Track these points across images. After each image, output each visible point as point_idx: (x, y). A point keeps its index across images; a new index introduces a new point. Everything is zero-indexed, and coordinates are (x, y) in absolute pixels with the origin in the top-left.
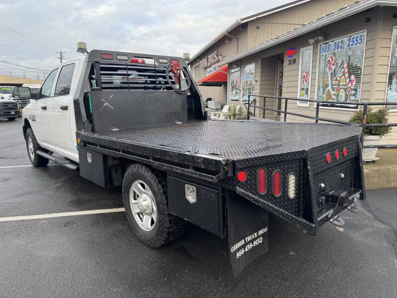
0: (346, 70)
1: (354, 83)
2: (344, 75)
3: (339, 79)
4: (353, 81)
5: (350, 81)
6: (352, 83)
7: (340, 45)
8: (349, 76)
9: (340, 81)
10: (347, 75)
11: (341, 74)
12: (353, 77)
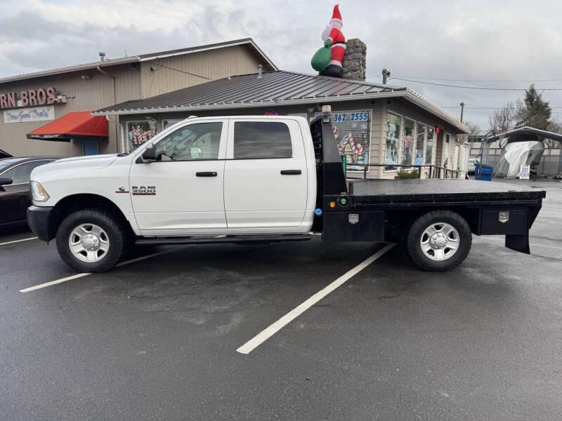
0: (351, 139)
1: (361, 150)
2: (349, 142)
3: (343, 146)
4: (360, 148)
5: (357, 148)
6: (358, 150)
7: (342, 117)
8: (355, 144)
9: (344, 148)
10: (353, 144)
11: (345, 143)
12: (359, 146)
